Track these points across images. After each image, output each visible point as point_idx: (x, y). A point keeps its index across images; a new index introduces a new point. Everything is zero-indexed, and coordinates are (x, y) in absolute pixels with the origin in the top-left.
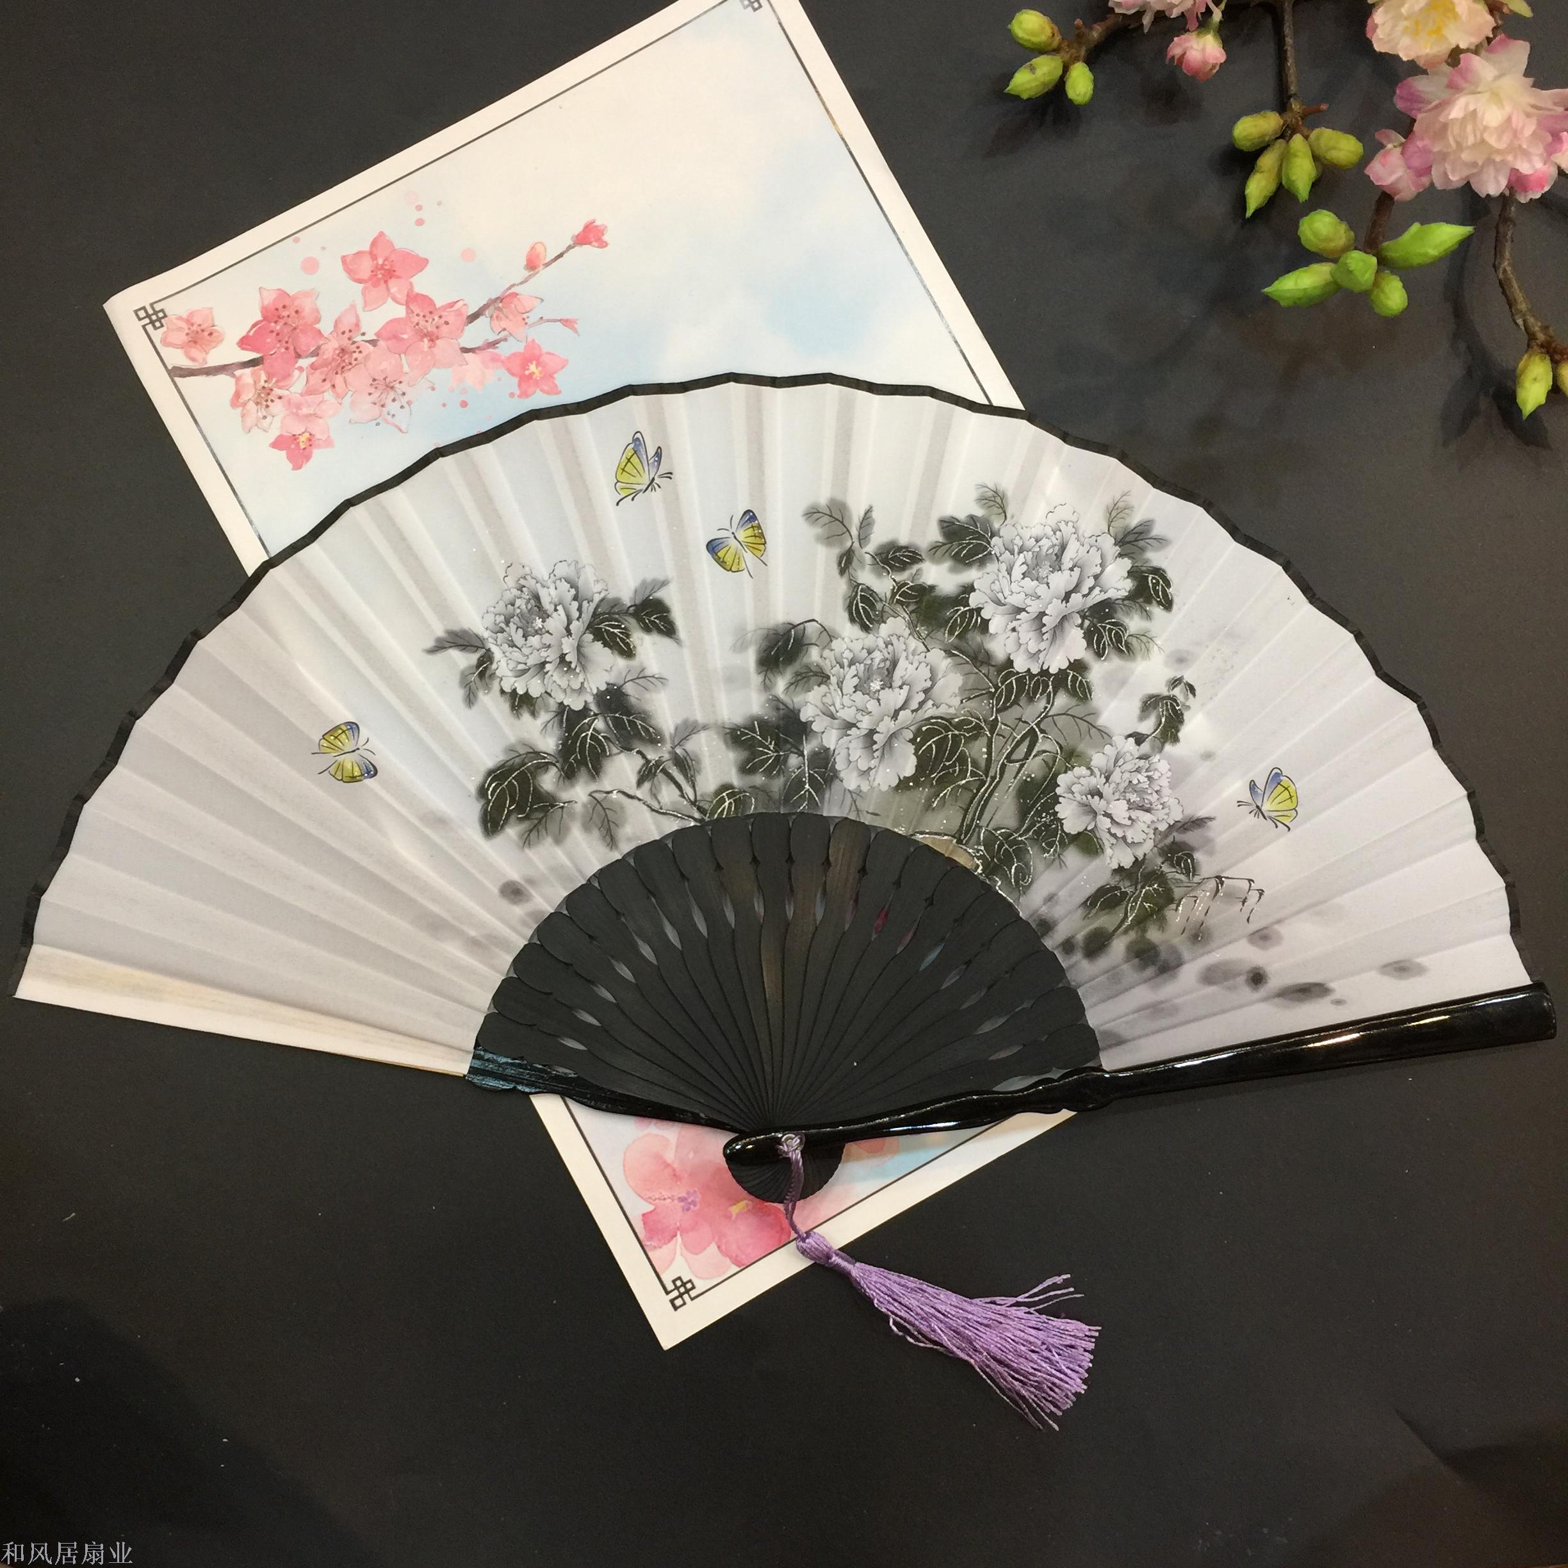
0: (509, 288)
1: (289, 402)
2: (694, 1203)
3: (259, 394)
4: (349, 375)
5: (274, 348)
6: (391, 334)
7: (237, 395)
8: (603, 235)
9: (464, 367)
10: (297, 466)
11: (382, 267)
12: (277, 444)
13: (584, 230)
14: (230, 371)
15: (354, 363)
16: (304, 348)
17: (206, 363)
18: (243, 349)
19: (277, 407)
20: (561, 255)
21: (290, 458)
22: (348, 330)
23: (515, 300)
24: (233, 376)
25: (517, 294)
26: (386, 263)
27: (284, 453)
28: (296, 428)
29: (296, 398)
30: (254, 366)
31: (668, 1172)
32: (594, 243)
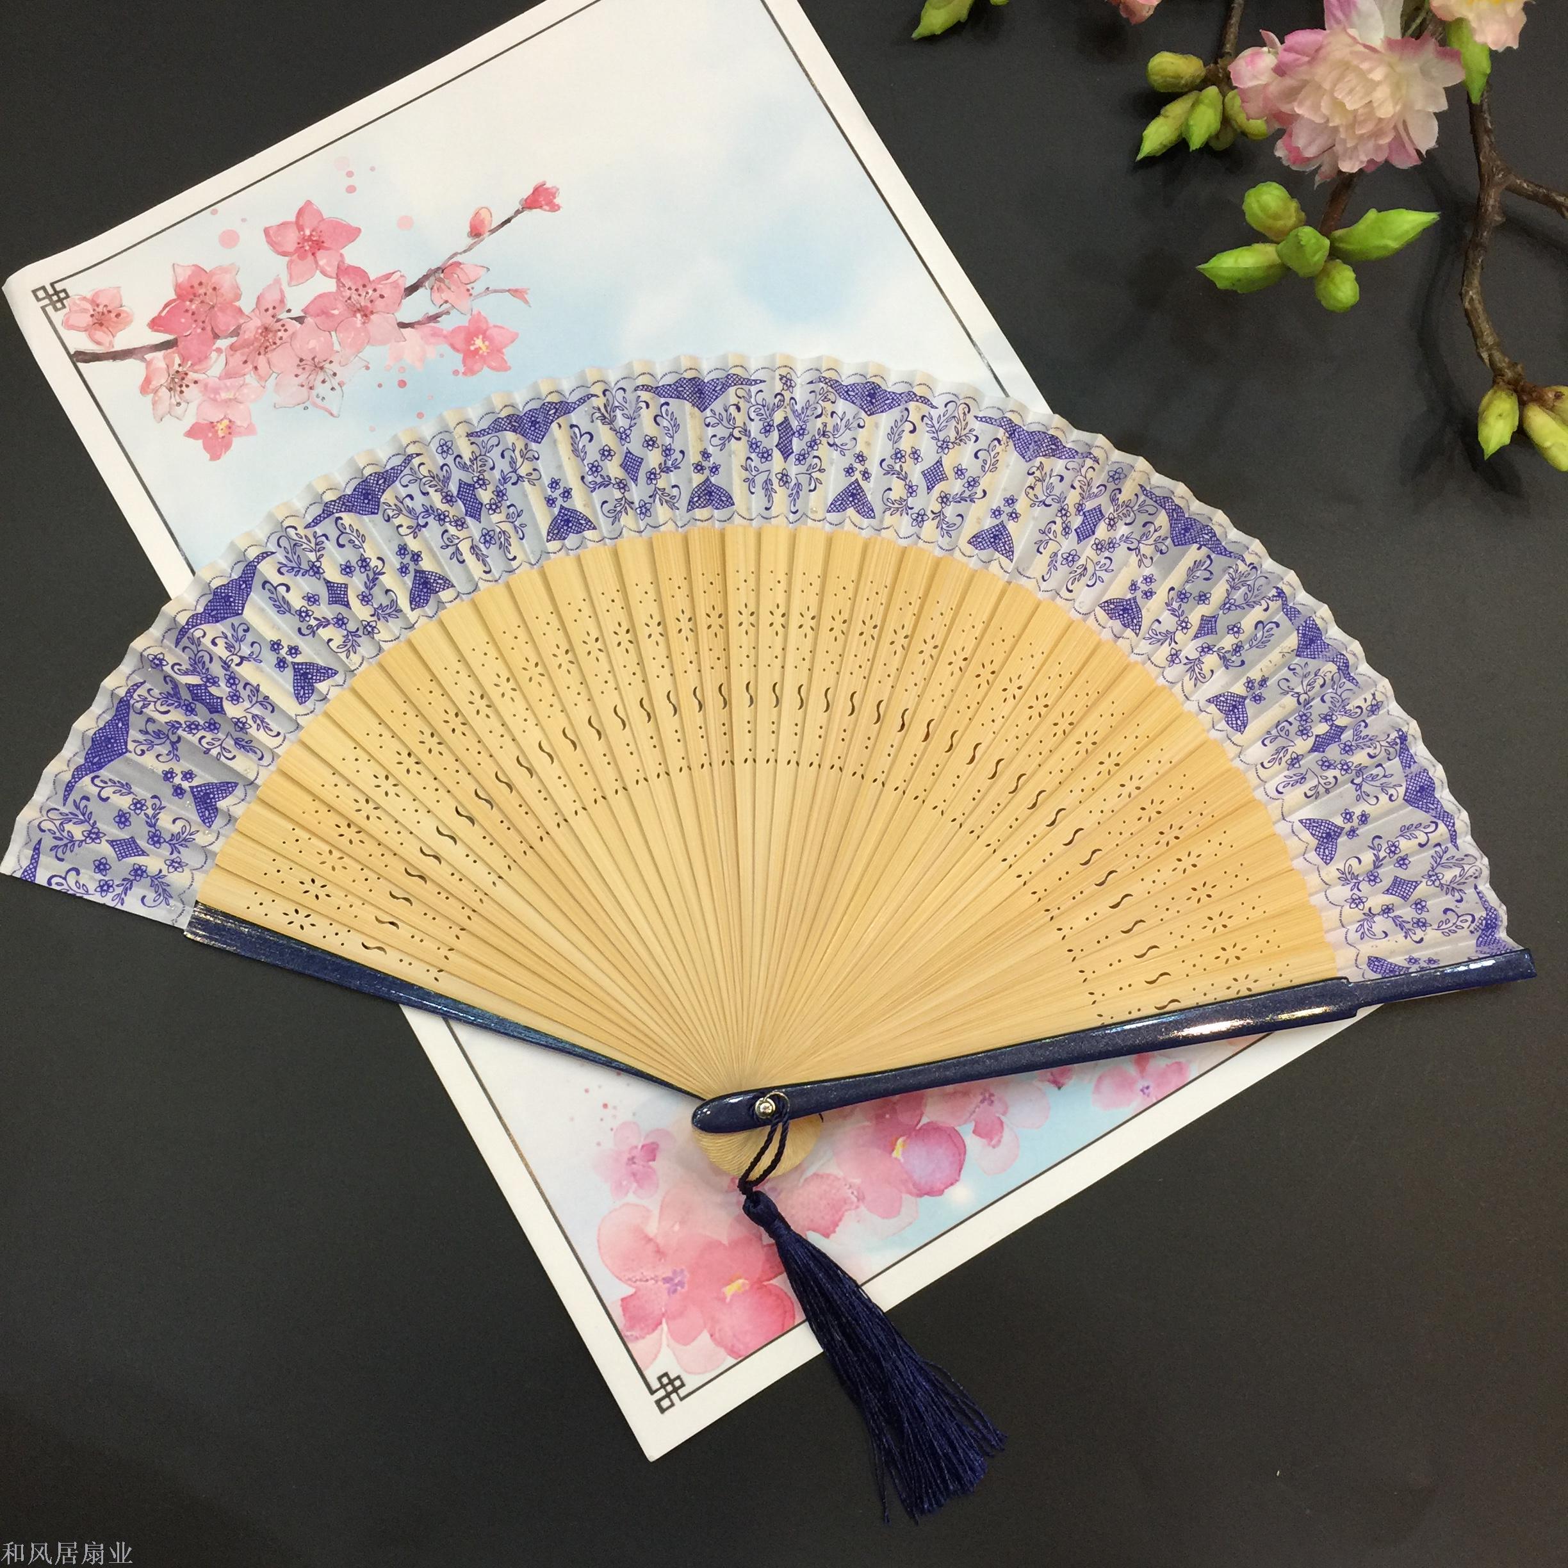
0: (451, 258)
1: (206, 386)
2: (681, 1284)
3: (173, 379)
4: (275, 356)
5: (189, 328)
6: (319, 309)
7: (147, 381)
8: (555, 198)
9: (402, 344)
10: (215, 456)
11: (310, 238)
12: (192, 433)
13: (533, 191)
14: (140, 355)
15: (279, 342)
16: (224, 328)
17: (113, 347)
18: (155, 330)
19: (192, 393)
20: (508, 221)
21: (207, 447)
22: (272, 307)
23: (458, 271)
24: (143, 359)
25: (458, 264)
26: (314, 233)
27: (200, 442)
28: (214, 415)
29: (213, 382)
30: (166, 349)
31: (650, 1248)
32: (545, 207)
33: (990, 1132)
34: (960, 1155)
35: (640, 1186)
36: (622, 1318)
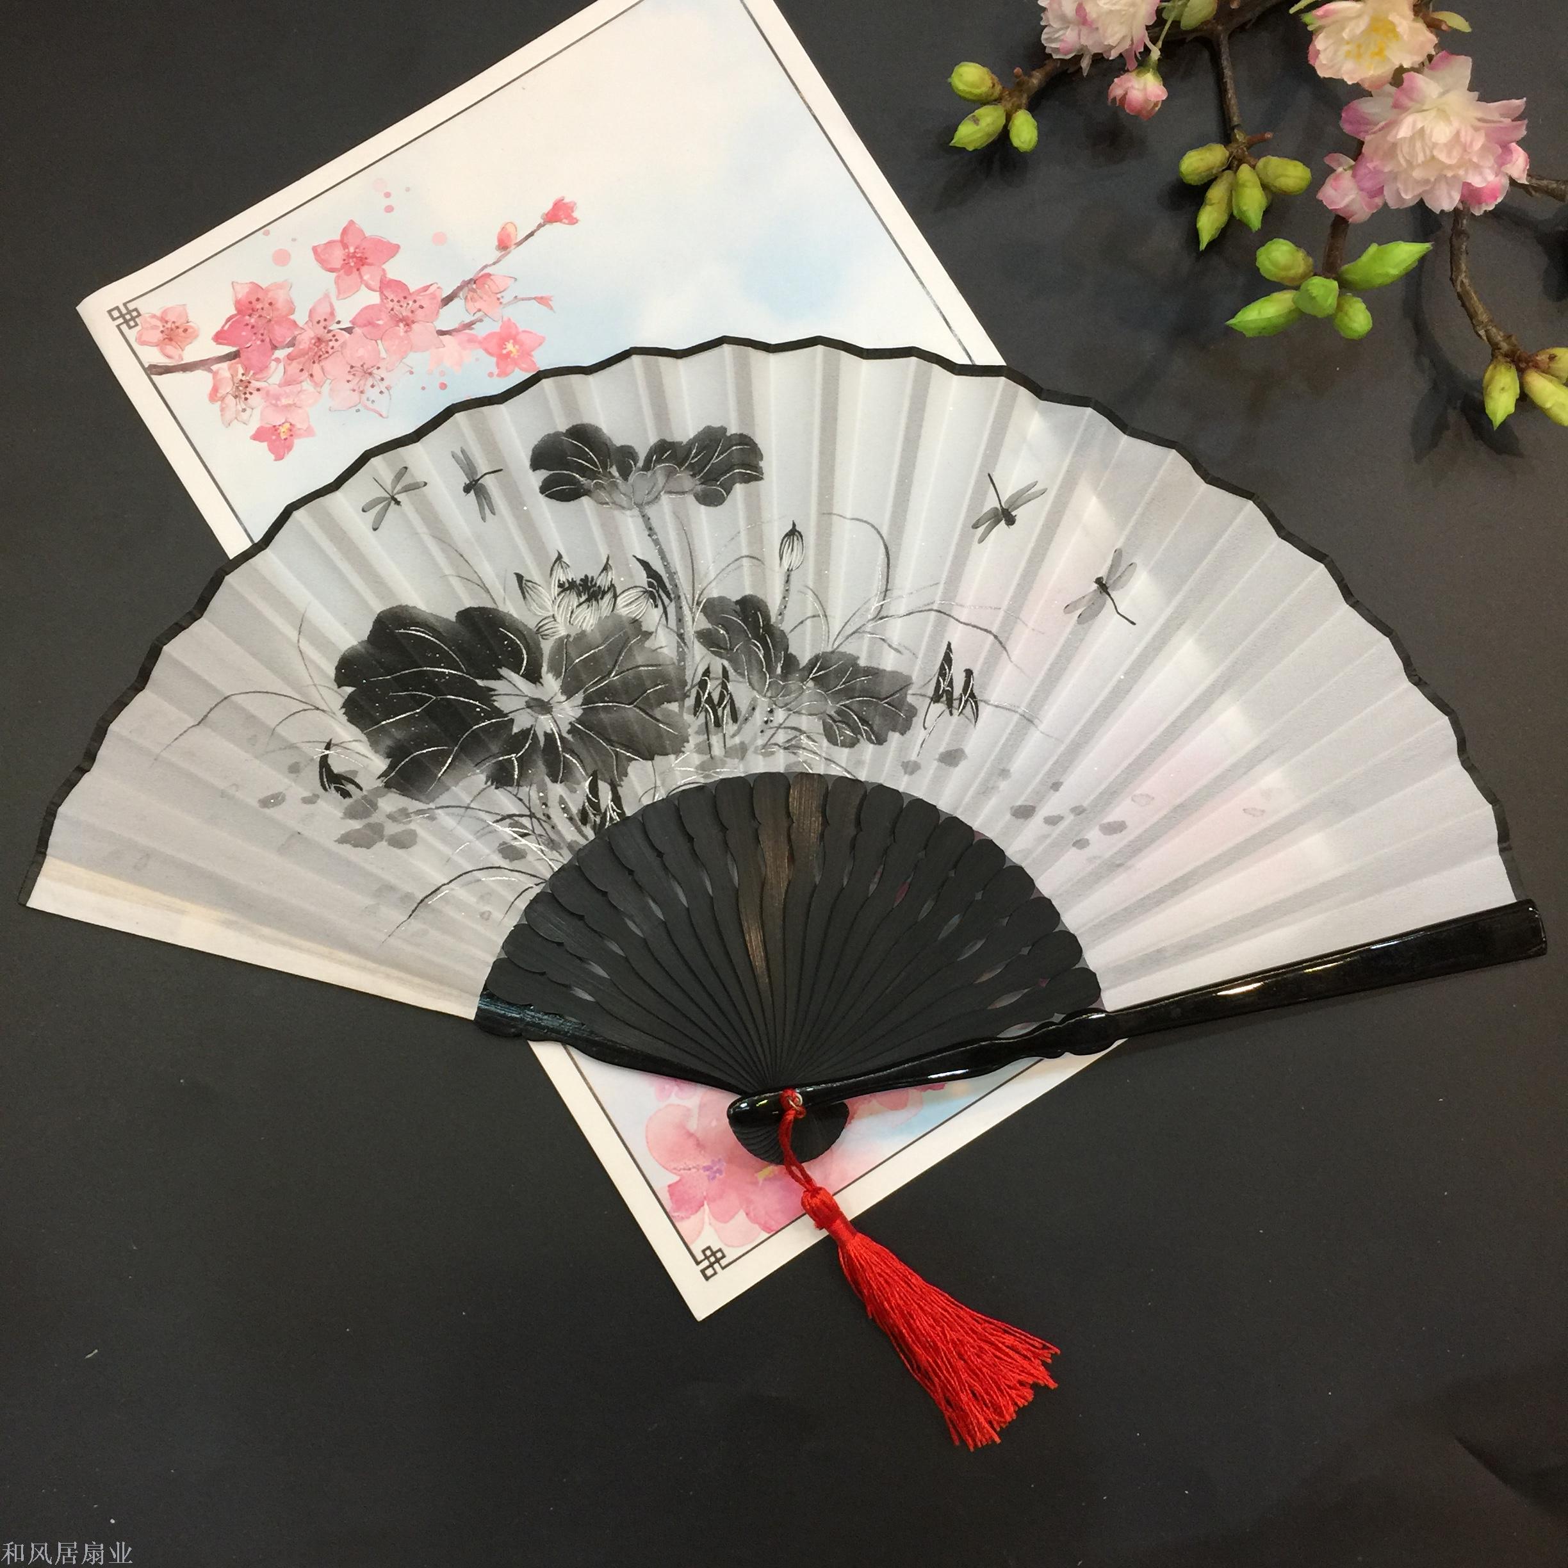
0: (482, 269)
1: (268, 393)
2: (719, 1171)
3: (237, 387)
4: (327, 364)
5: (250, 341)
6: (366, 321)
7: (215, 389)
8: (573, 212)
9: (441, 349)
10: (279, 457)
11: (353, 256)
12: (258, 436)
13: (554, 207)
14: (207, 366)
15: (331, 351)
16: (280, 340)
17: (182, 360)
18: (220, 344)
19: (256, 399)
20: (531, 234)
21: (272, 449)
22: (324, 319)
23: (489, 282)
24: (210, 371)
25: (489, 275)
26: (357, 250)
27: (265, 444)
28: (276, 419)
29: (274, 389)
30: (231, 360)
31: (691, 1143)
32: (564, 220)
35: (681, 1089)
36: (669, 1201)
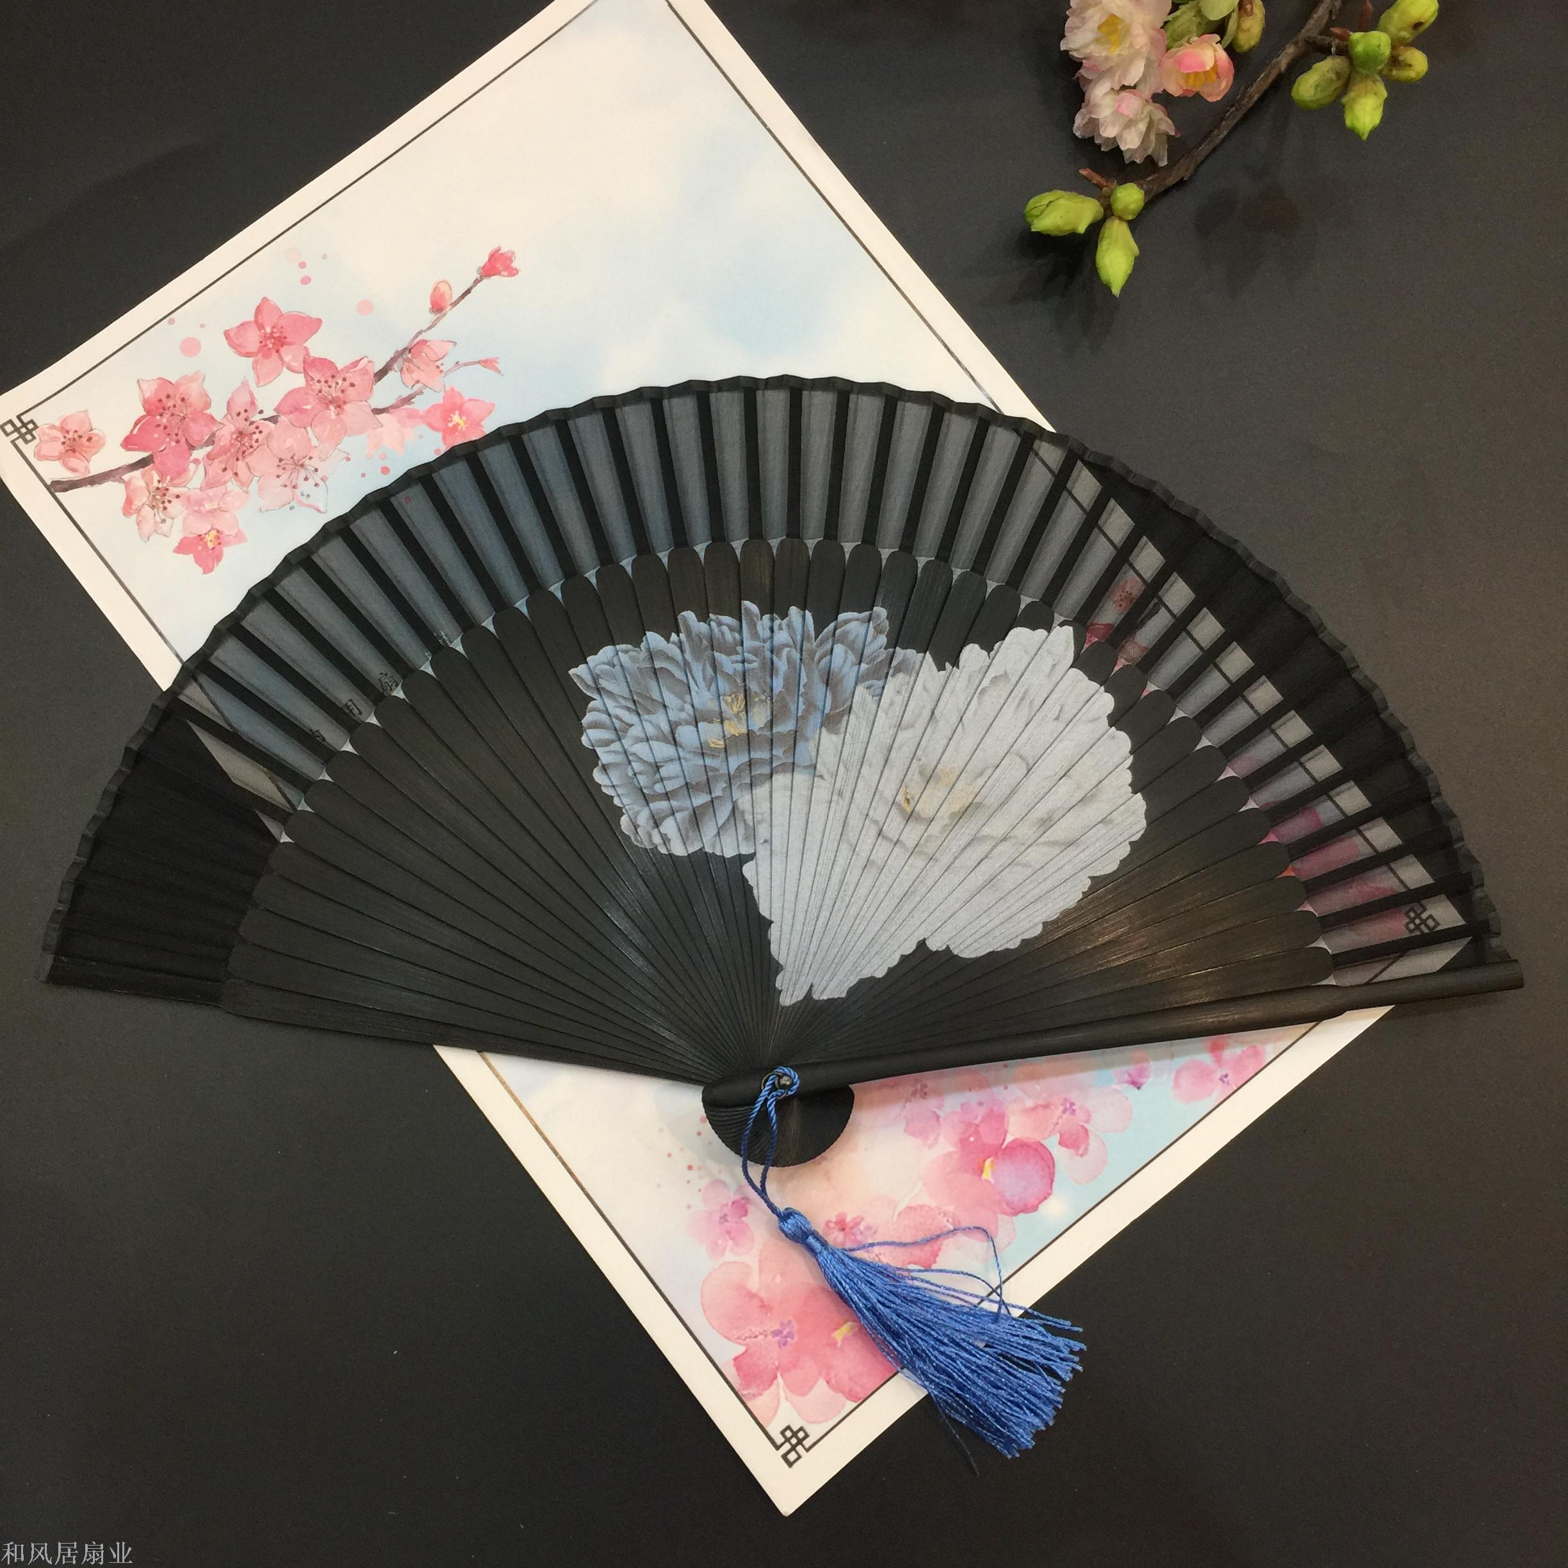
0: (416, 336)
1: (189, 499)
2: (790, 1335)
3: (154, 496)
4: (252, 459)
5: (163, 442)
6: (292, 406)
7: (129, 502)
8: (511, 261)
9: (380, 429)
10: (207, 569)
11: (271, 336)
12: (182, 548)
13: (489, 259)
14: (117, 477)
15: (255, 445)
16: (196, 438)
17: (89, 472)
18: (129, 450)
19: (175, 507)
20: (468, 292)
21: (199, 561)
22: (242, 409)
23: (426, 350)
24: (121, 480)
25: (424, 342)
26: (275, 330)
27: (190, 558)
28: (202, 527)
29: (196, 494)
30: (143, 467)
31: (755, 1302)
32: (503, 273)
33: (1075, 1141)
34: (1049, 1168)
35: (737, 1244)
36: (737, 1378)
